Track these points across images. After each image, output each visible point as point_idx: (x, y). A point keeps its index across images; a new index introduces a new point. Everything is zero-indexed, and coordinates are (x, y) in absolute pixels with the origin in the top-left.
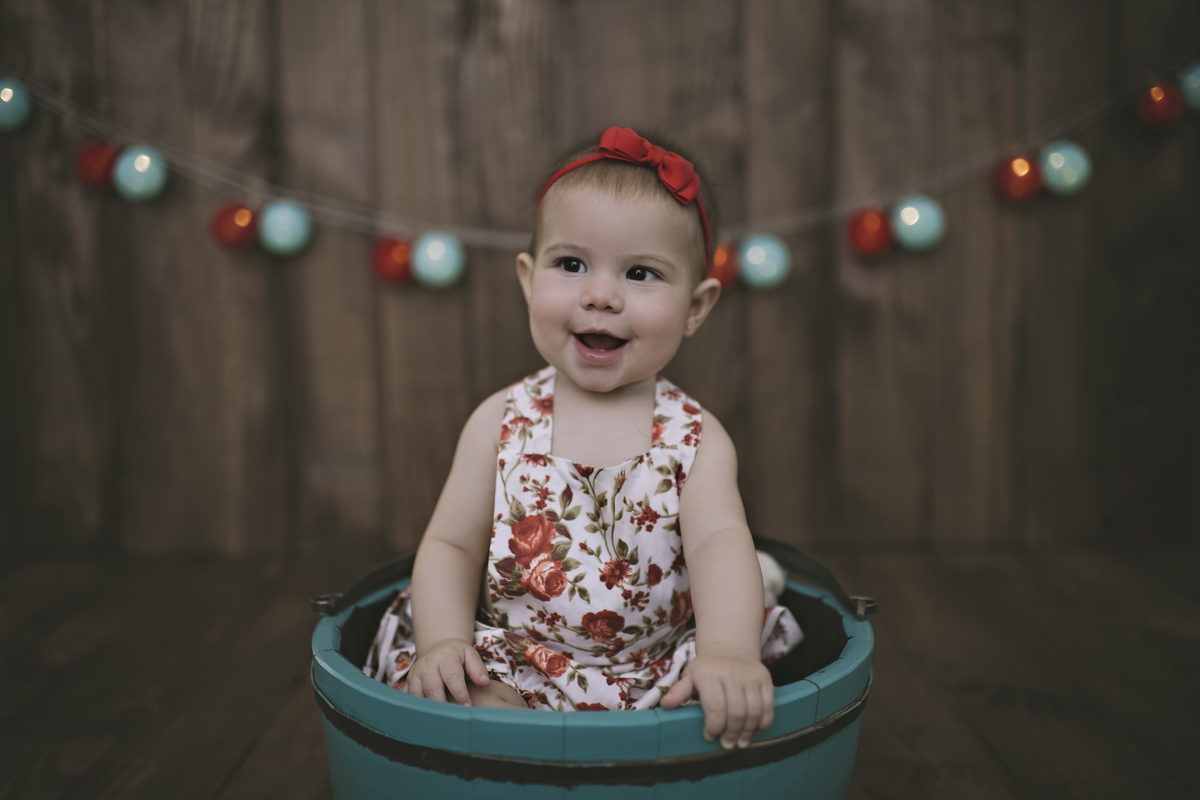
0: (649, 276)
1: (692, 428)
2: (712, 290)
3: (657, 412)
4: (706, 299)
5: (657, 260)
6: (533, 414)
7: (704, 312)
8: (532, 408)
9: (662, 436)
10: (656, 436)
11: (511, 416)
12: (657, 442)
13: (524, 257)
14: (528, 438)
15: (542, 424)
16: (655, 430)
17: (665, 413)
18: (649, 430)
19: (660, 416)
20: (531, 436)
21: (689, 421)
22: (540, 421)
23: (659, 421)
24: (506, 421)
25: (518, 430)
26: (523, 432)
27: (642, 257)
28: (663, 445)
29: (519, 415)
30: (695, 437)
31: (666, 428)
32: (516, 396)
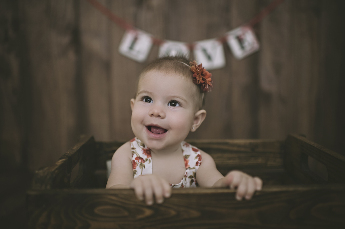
0: (177, 105)
1: (198, 158)
2: (203, 114)
3: (184, 154)
4: (200, 117)
5: (180, 98)
6: (144, 157)
7: (200, 122)
8: (143, 153)
9: (189, 164)
10: (186, 165)
11: (135, 156)
12: (187, 167)
13: (132, 100)
14: (143, 168)
15: (148, 161)
16: (185, 162)
17: (187, 154)
18: (183, 163)
19: (186, 155)
20: (144, 167)
21: (196, 155)
22: (147, 160)
23: (186, 157)
24: (134, 158)
25: (139, 163)
26: (141, 164)
27: (174, 97)
28: (190, 168)
29: (139, 156)
30: (200, 162)
31: (189, 160)
32: (135, 147)
